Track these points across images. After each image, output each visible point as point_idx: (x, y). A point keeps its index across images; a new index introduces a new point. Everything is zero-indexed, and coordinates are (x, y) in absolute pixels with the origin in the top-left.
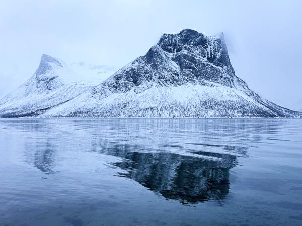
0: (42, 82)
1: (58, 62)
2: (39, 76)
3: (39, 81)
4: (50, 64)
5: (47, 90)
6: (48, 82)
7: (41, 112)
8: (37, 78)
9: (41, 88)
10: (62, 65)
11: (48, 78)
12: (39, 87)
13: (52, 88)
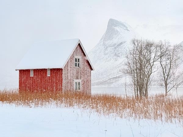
0: (109, 49)
1: (125, 26)
2: (107, 42)
3: (107, 47)
4: (117, 28)
5: (115, 57)
6: (115, 48)
7: (114, 81)
8: (104, 44)
9: (108, 55)
10: (128, 29)
11: (115, 44)
12: (107, 54)
13: (120, 55)
